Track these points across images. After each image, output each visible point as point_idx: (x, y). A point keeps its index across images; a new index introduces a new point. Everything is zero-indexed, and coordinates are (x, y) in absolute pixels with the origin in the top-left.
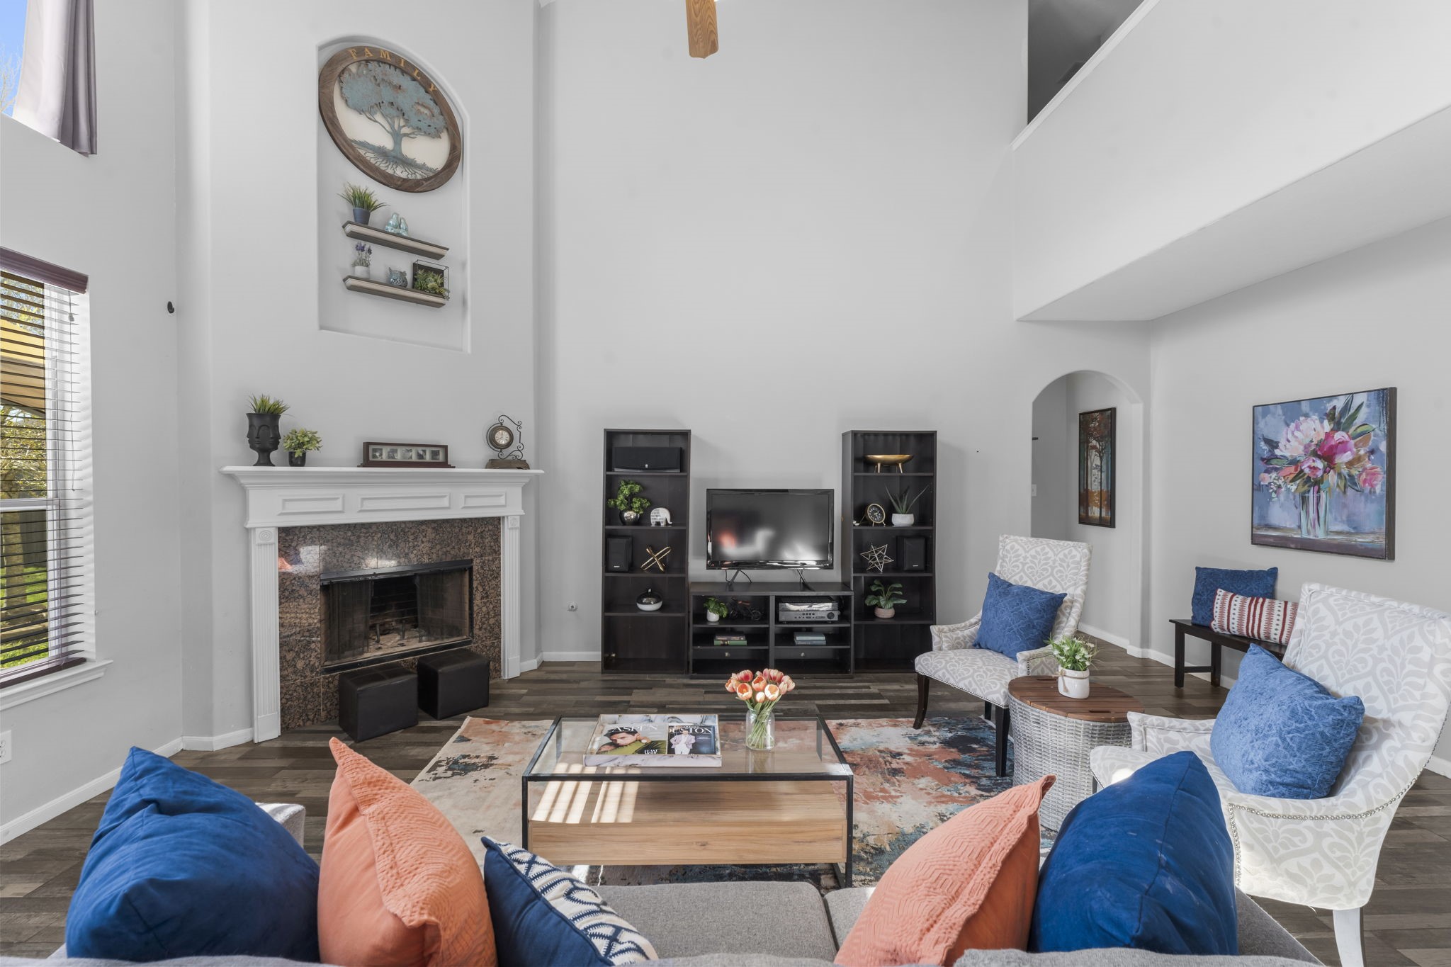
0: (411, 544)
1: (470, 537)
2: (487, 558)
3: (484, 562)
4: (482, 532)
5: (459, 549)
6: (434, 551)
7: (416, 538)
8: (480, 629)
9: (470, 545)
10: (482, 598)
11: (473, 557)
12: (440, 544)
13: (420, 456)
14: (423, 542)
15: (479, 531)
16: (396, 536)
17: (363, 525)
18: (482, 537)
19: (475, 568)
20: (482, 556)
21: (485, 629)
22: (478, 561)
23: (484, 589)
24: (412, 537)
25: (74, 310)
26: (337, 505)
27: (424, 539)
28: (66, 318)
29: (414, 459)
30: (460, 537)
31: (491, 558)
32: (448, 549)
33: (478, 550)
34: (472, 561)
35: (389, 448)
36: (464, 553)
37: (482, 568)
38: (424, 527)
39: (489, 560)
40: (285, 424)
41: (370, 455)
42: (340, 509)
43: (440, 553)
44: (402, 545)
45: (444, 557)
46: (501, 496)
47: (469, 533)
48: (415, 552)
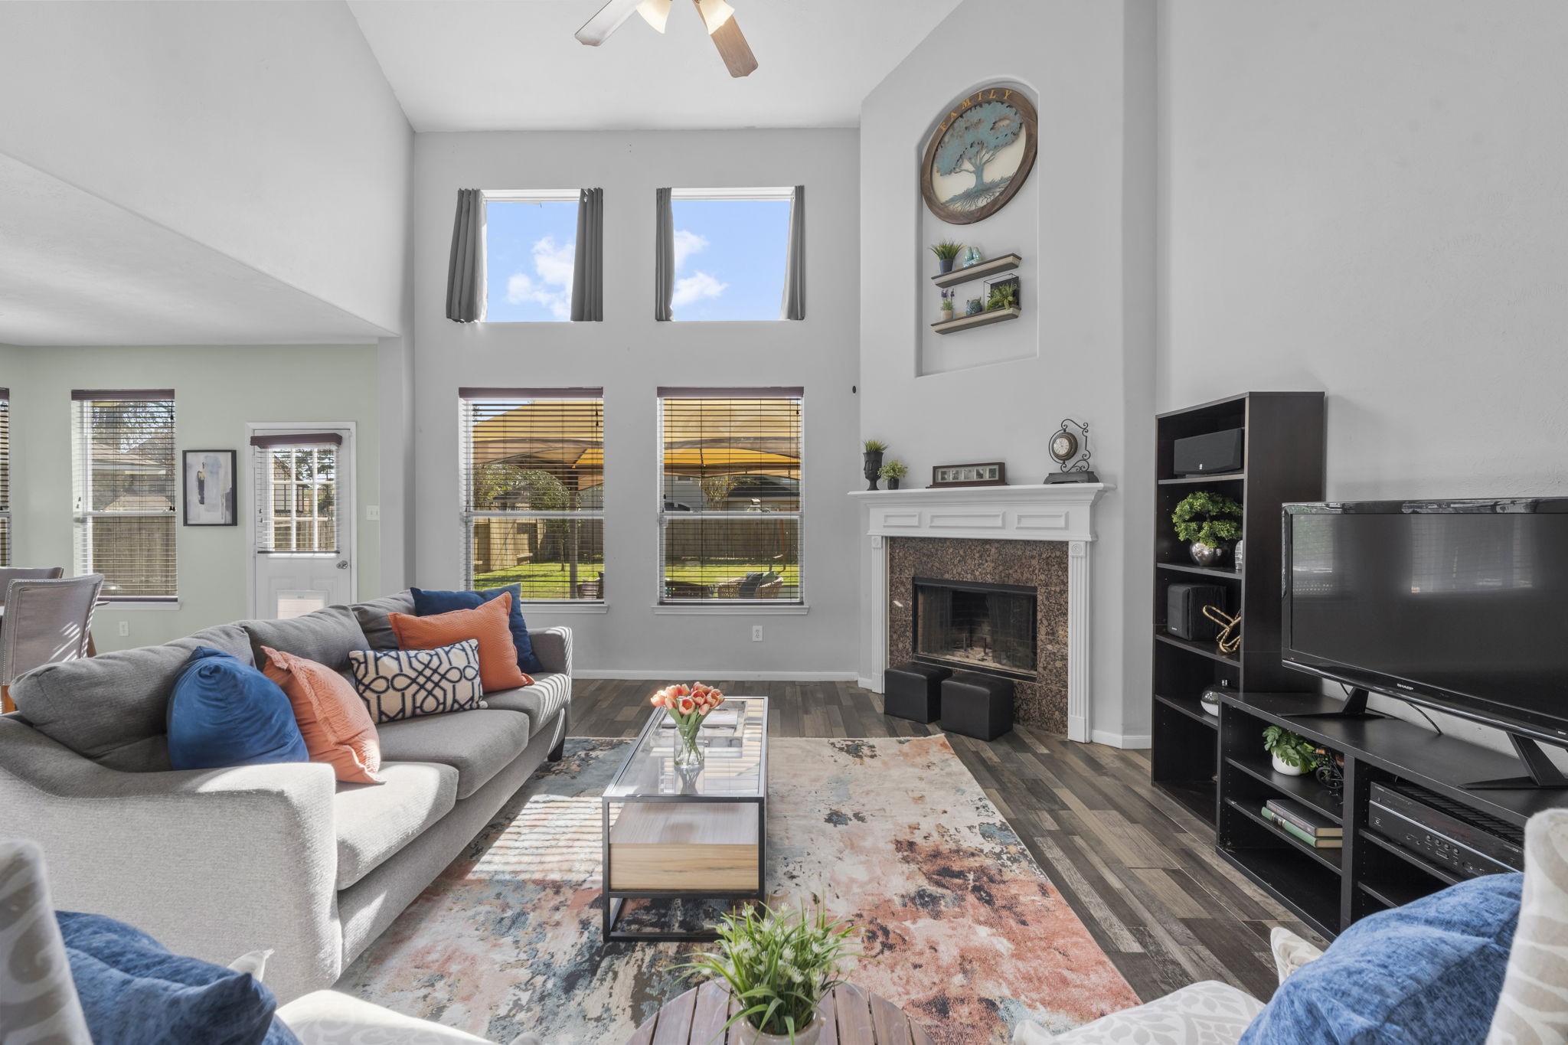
0: (976, 562)
1: (1034, 562)
2: (1053, 589)
3: (1049, 593)
4: (1047, 558)
5: (1022, 573)
6: (996, 571)
7: (981, 556)
8: (1045, 668)
9: (1034, 571)
10: (1047, 634)
11: (1036, 585)
12: (1002, 565)
13: (980, 475)
14: (987, 561)
15: (1044, 556)
16: (965, 552)
17: (940, 539)
18: (1048, 564)
19: (1040, 598)
20: (1047, 585)
21: (1051, 671)
22: (1043, 591)
23: (1049, 624)
24: (977, 555)
25: (800, 408)
26: (915, 522)
27: (988, 559)
28: (795, 413)
29: (975, 478)
30: (1024, 561)
31: (1058, 589)
32: (1011, 571)
33: (1042, 577)
34: (1035, 589)
35: (954, 470)
36: (1027, 579)
37: (1047, 598)
38: (988, 546)
39: (1055, 592)
40: (887, 459)
41: (941, 477)
42: (916, 524)
43: (1003, 575)
44: (969, 561)
45: (1006, 579)
46: (1061, 516)
47: (1033, 557)
48: (980, 570)
